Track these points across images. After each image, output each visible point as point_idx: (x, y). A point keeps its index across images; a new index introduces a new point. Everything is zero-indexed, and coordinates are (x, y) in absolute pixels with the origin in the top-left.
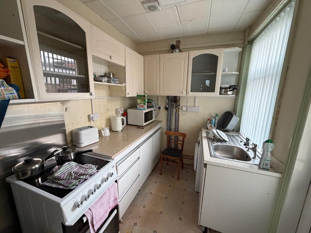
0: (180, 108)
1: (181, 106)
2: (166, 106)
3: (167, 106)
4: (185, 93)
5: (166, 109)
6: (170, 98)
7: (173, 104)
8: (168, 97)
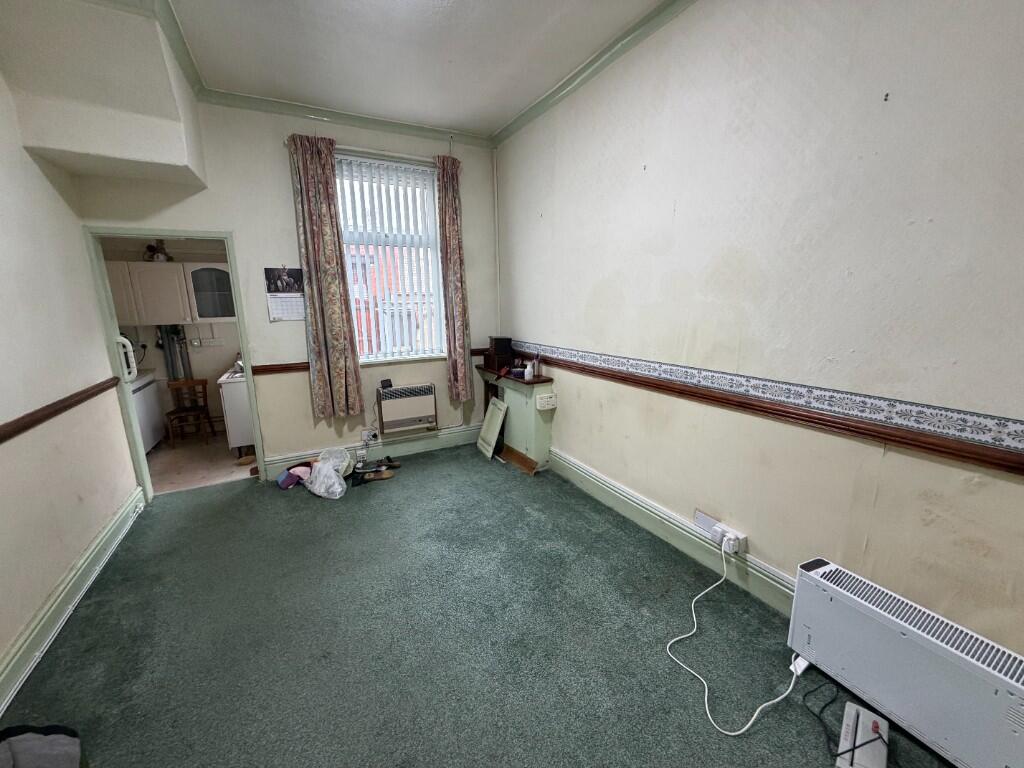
0: (188, 343)
1: (188, 339)
2: (158, 342)
3: (160, 342)
4: (189, 319)
5: (160, 346)
6: (163, 329)
7: (173, 339)
8: (159, 327)
